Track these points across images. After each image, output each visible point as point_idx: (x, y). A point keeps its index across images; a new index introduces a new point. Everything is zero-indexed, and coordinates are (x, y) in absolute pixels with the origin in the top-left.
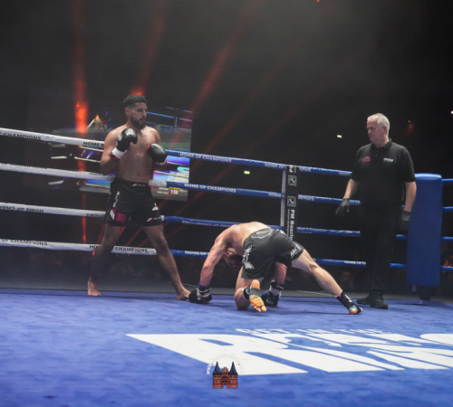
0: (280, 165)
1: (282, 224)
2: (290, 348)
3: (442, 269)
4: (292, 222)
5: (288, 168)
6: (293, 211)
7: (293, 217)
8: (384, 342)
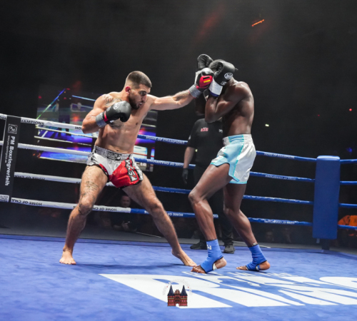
2: (221, 287)
3: (338, 227)
8: (292, 283)
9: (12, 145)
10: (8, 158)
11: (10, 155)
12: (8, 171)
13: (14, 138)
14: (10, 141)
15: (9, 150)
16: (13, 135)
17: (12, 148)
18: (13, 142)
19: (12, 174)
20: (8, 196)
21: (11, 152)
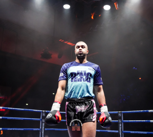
0: (40, 111)
1: (41, 128)
4: (43, 127)
5: (43, 111)
6: (44, 123)
7: (44, 125)
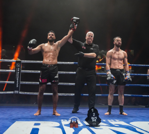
9: (18, 71)
10: (17, 76)
11: (18, 75)
12: (17, 82)
13: (19, 69)
14: (17, 70)
15: (17, 73)
16: (19, 67)
17: (18, 73)
18: (18, 70)
19: (19, 82)
20: (18, 91)
21: (18, 74)
